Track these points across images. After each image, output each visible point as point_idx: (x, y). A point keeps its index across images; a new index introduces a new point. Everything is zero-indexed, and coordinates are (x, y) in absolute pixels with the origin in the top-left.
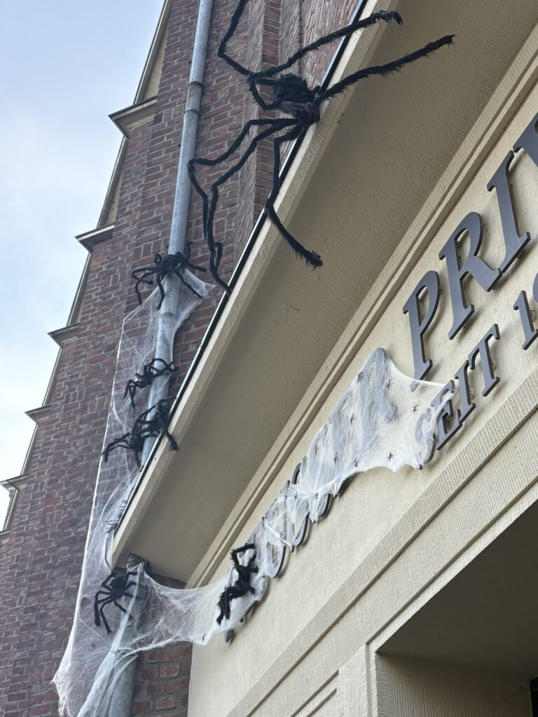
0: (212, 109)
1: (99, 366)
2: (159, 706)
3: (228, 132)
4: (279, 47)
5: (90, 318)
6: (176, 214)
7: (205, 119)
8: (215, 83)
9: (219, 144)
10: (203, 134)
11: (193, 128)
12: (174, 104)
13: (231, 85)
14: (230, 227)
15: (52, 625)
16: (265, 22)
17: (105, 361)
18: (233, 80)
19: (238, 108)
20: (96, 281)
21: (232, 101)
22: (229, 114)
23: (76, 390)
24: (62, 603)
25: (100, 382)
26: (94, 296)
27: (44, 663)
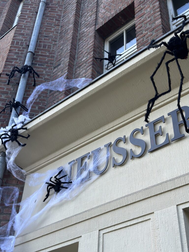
0: (50, 5)
9: (52, 18)
10: (46, 12)
21: (58, 6)
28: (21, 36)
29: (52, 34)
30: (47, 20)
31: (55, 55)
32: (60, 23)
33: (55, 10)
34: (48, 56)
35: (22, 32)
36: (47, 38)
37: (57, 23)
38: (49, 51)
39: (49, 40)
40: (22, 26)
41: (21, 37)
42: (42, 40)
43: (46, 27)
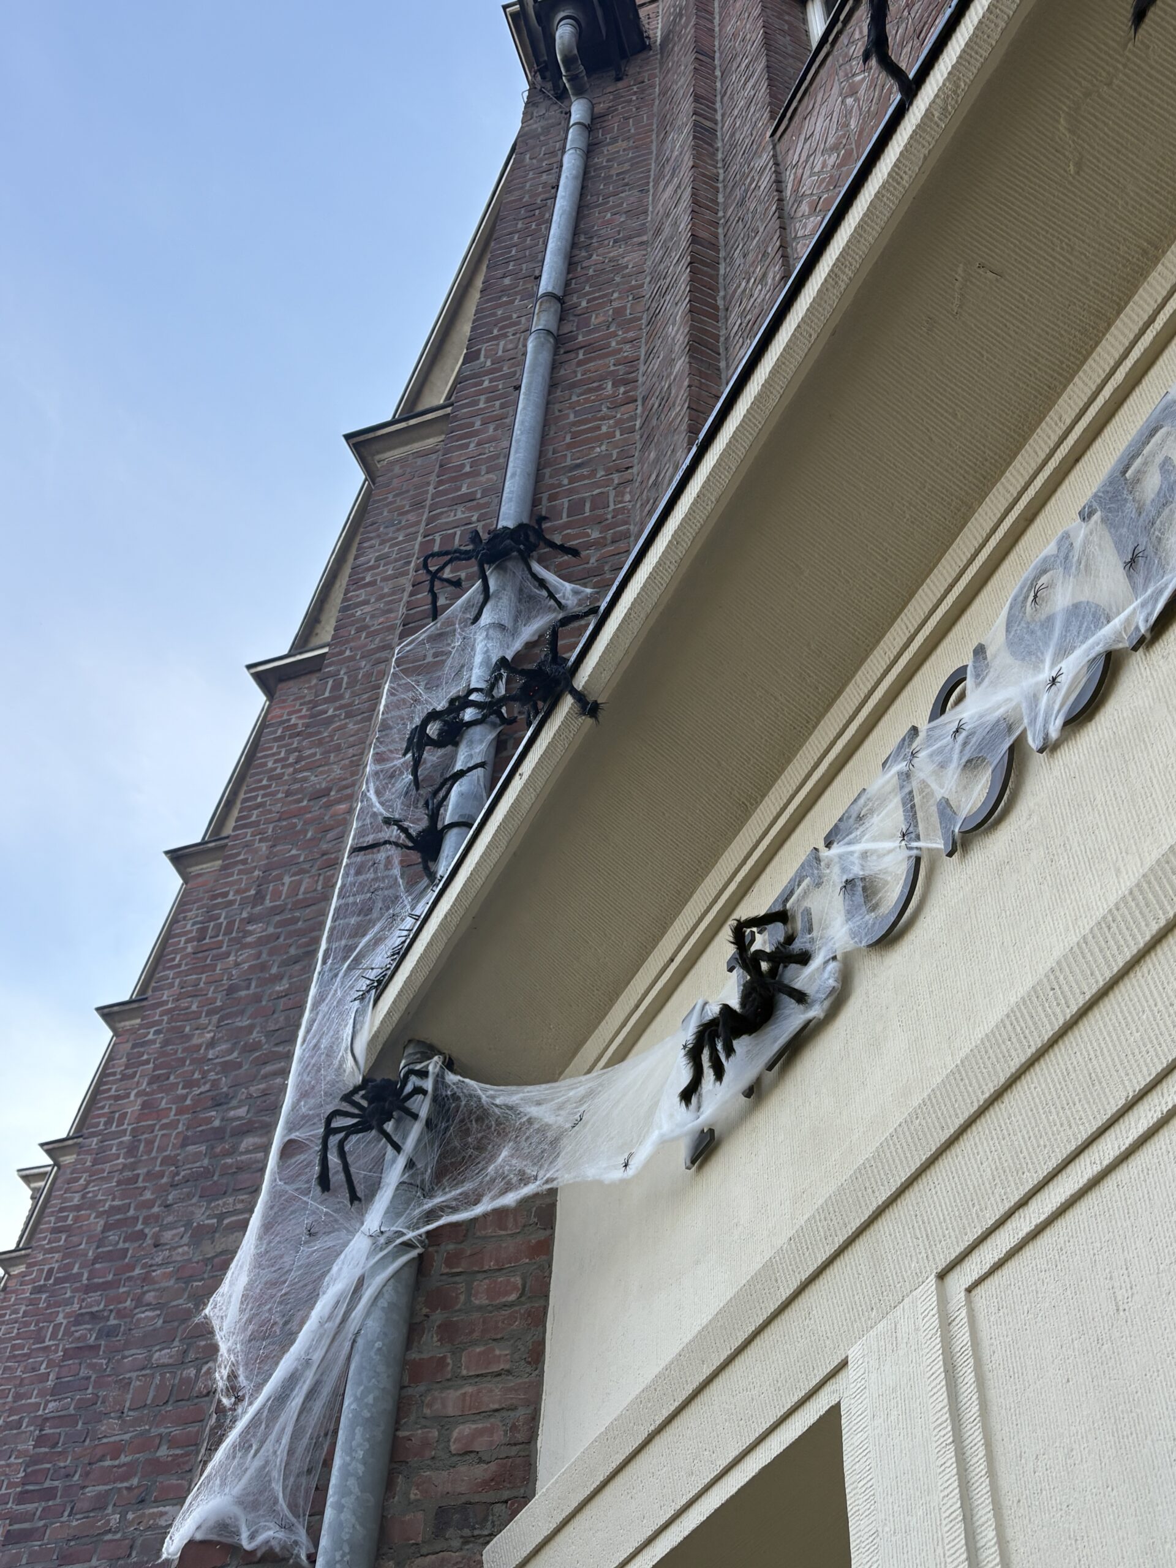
0: (580, 338)
1: (295, 825)
2: (467, 1368)
3: (612, 368)
4: (720, 230)
5: (259, 800)
6: (514, 475)
7: (565, 353)
8: (584, 304)
9: (595, 385)
10: (562, 372)
11: (546, 356)
12: (505, 336)
13: (615, 304)
14: (621, 502)
15: (155, 1297)
16: (693, 194)
17: (309, 816)
18: (618, 298)
19: (631, 334)
20: (276, 740)
21: (619, 325)
22: (613, 344)
23: (222, 920)
24: (183, 1254)
25: (294, 852)
26: (270, 765)
27: (134, 1375)
28: (460, 509)
29: (604, 448)
30: (574, 398)
31: (632, 527)
32: (635, 389)
33: (608, 345)
34: (599, 544)
35: (464, 490)
36: (585, 471)
37: (625, 393)
38: (599, 521)
39: (593, 473)
40: (463, 466)
41: (460, 514)
42: (560, 485)
43: (574, 429)
